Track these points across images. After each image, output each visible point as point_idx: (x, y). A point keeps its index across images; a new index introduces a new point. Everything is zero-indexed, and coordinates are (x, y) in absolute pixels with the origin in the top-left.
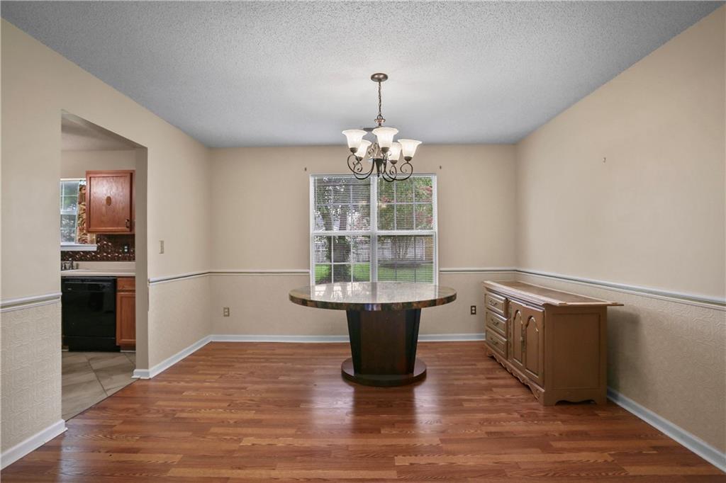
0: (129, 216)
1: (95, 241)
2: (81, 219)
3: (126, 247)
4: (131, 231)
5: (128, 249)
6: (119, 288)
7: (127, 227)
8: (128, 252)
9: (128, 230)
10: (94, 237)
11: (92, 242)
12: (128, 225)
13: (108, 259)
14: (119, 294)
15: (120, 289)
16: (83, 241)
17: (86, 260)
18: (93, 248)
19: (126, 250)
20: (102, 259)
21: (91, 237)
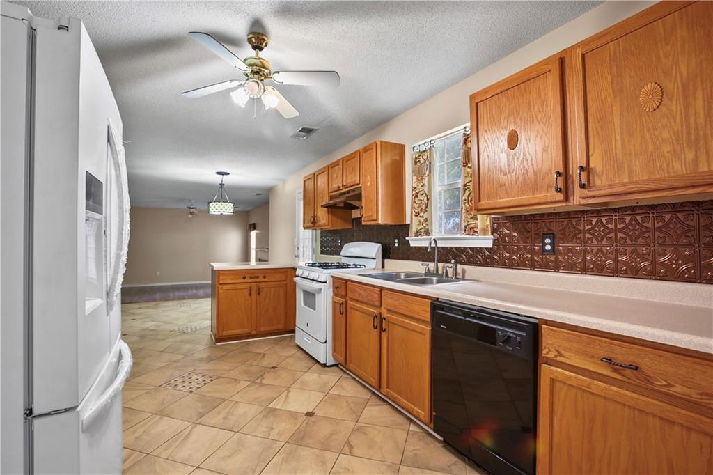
0: (561, 163)
1: (489, 228)
2: (467, 192)
3: (548, 241)
4: (567, 199)
5: (553, 244)
6: (545, 353)
7: (558, 190)
8: (554, 251)
9: (560, 197)
10: (488, 223)
11: (484, 232)
12: (560, 185)
13: (511, 265)
14: (546, 371)
15: (551, 355)
16: (472, 230)
17: (476, 264)
18: (486, 242)
19: (548, 248)
20: (502, 264)
21: (483, 221)
